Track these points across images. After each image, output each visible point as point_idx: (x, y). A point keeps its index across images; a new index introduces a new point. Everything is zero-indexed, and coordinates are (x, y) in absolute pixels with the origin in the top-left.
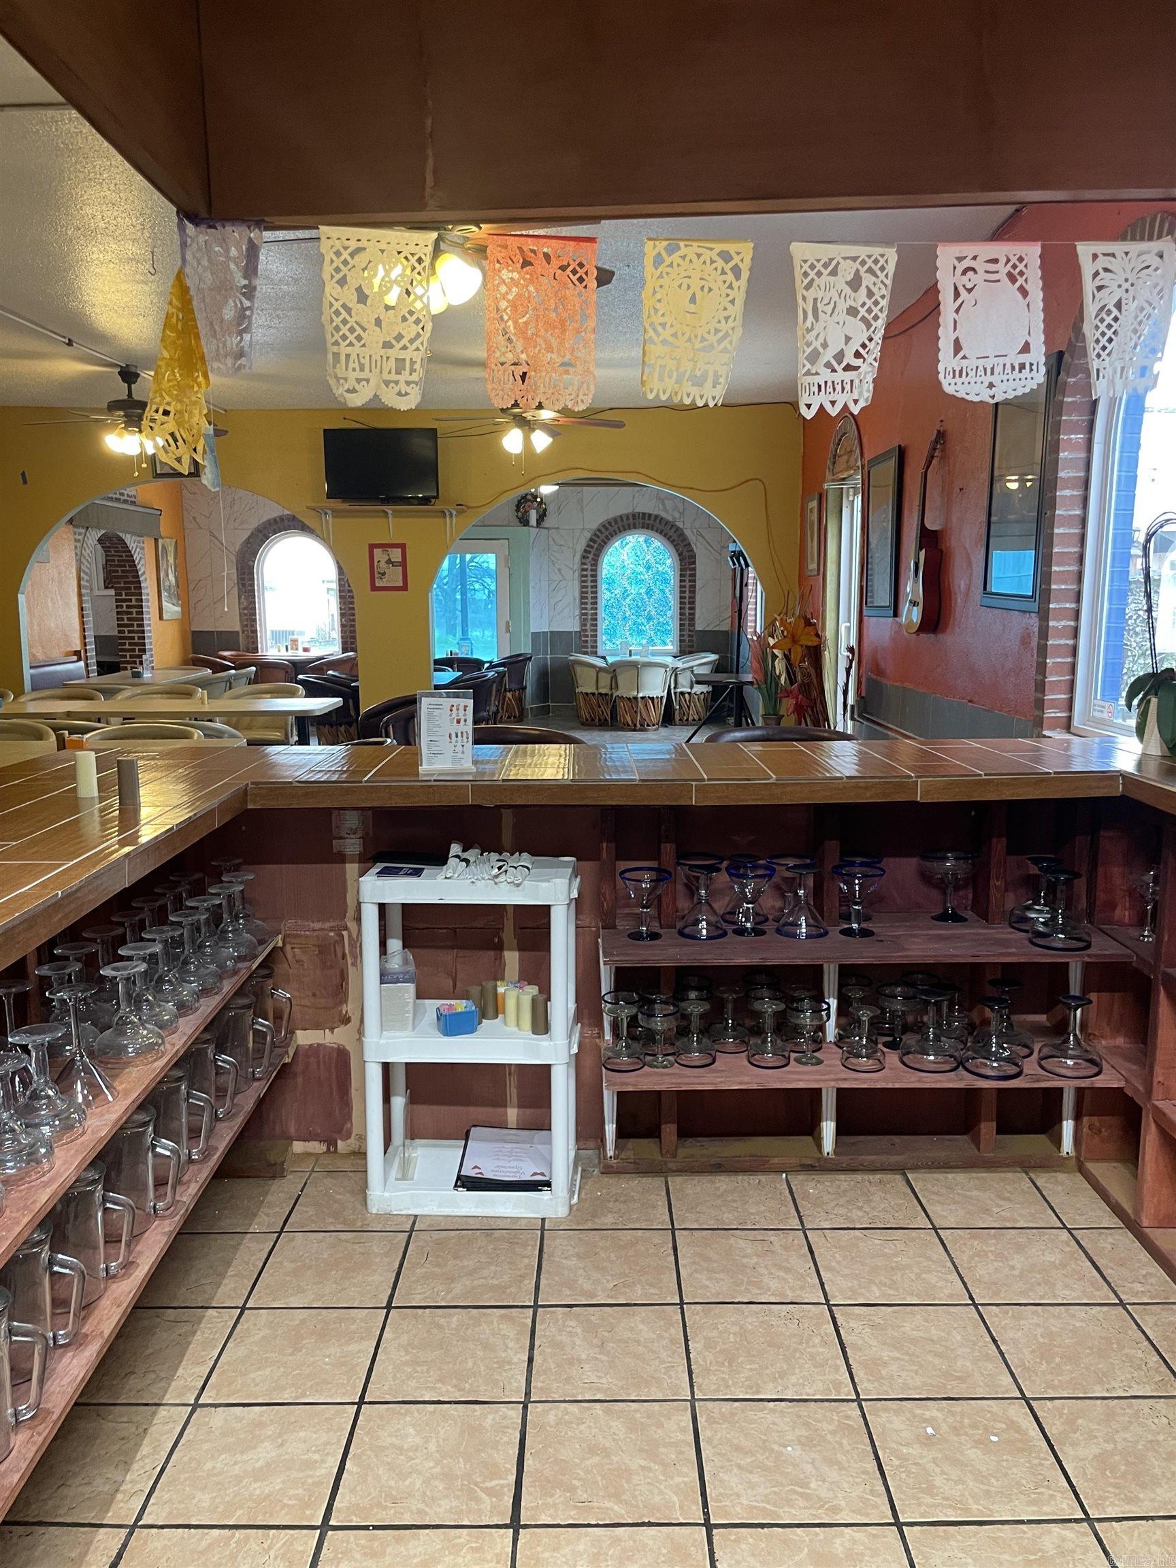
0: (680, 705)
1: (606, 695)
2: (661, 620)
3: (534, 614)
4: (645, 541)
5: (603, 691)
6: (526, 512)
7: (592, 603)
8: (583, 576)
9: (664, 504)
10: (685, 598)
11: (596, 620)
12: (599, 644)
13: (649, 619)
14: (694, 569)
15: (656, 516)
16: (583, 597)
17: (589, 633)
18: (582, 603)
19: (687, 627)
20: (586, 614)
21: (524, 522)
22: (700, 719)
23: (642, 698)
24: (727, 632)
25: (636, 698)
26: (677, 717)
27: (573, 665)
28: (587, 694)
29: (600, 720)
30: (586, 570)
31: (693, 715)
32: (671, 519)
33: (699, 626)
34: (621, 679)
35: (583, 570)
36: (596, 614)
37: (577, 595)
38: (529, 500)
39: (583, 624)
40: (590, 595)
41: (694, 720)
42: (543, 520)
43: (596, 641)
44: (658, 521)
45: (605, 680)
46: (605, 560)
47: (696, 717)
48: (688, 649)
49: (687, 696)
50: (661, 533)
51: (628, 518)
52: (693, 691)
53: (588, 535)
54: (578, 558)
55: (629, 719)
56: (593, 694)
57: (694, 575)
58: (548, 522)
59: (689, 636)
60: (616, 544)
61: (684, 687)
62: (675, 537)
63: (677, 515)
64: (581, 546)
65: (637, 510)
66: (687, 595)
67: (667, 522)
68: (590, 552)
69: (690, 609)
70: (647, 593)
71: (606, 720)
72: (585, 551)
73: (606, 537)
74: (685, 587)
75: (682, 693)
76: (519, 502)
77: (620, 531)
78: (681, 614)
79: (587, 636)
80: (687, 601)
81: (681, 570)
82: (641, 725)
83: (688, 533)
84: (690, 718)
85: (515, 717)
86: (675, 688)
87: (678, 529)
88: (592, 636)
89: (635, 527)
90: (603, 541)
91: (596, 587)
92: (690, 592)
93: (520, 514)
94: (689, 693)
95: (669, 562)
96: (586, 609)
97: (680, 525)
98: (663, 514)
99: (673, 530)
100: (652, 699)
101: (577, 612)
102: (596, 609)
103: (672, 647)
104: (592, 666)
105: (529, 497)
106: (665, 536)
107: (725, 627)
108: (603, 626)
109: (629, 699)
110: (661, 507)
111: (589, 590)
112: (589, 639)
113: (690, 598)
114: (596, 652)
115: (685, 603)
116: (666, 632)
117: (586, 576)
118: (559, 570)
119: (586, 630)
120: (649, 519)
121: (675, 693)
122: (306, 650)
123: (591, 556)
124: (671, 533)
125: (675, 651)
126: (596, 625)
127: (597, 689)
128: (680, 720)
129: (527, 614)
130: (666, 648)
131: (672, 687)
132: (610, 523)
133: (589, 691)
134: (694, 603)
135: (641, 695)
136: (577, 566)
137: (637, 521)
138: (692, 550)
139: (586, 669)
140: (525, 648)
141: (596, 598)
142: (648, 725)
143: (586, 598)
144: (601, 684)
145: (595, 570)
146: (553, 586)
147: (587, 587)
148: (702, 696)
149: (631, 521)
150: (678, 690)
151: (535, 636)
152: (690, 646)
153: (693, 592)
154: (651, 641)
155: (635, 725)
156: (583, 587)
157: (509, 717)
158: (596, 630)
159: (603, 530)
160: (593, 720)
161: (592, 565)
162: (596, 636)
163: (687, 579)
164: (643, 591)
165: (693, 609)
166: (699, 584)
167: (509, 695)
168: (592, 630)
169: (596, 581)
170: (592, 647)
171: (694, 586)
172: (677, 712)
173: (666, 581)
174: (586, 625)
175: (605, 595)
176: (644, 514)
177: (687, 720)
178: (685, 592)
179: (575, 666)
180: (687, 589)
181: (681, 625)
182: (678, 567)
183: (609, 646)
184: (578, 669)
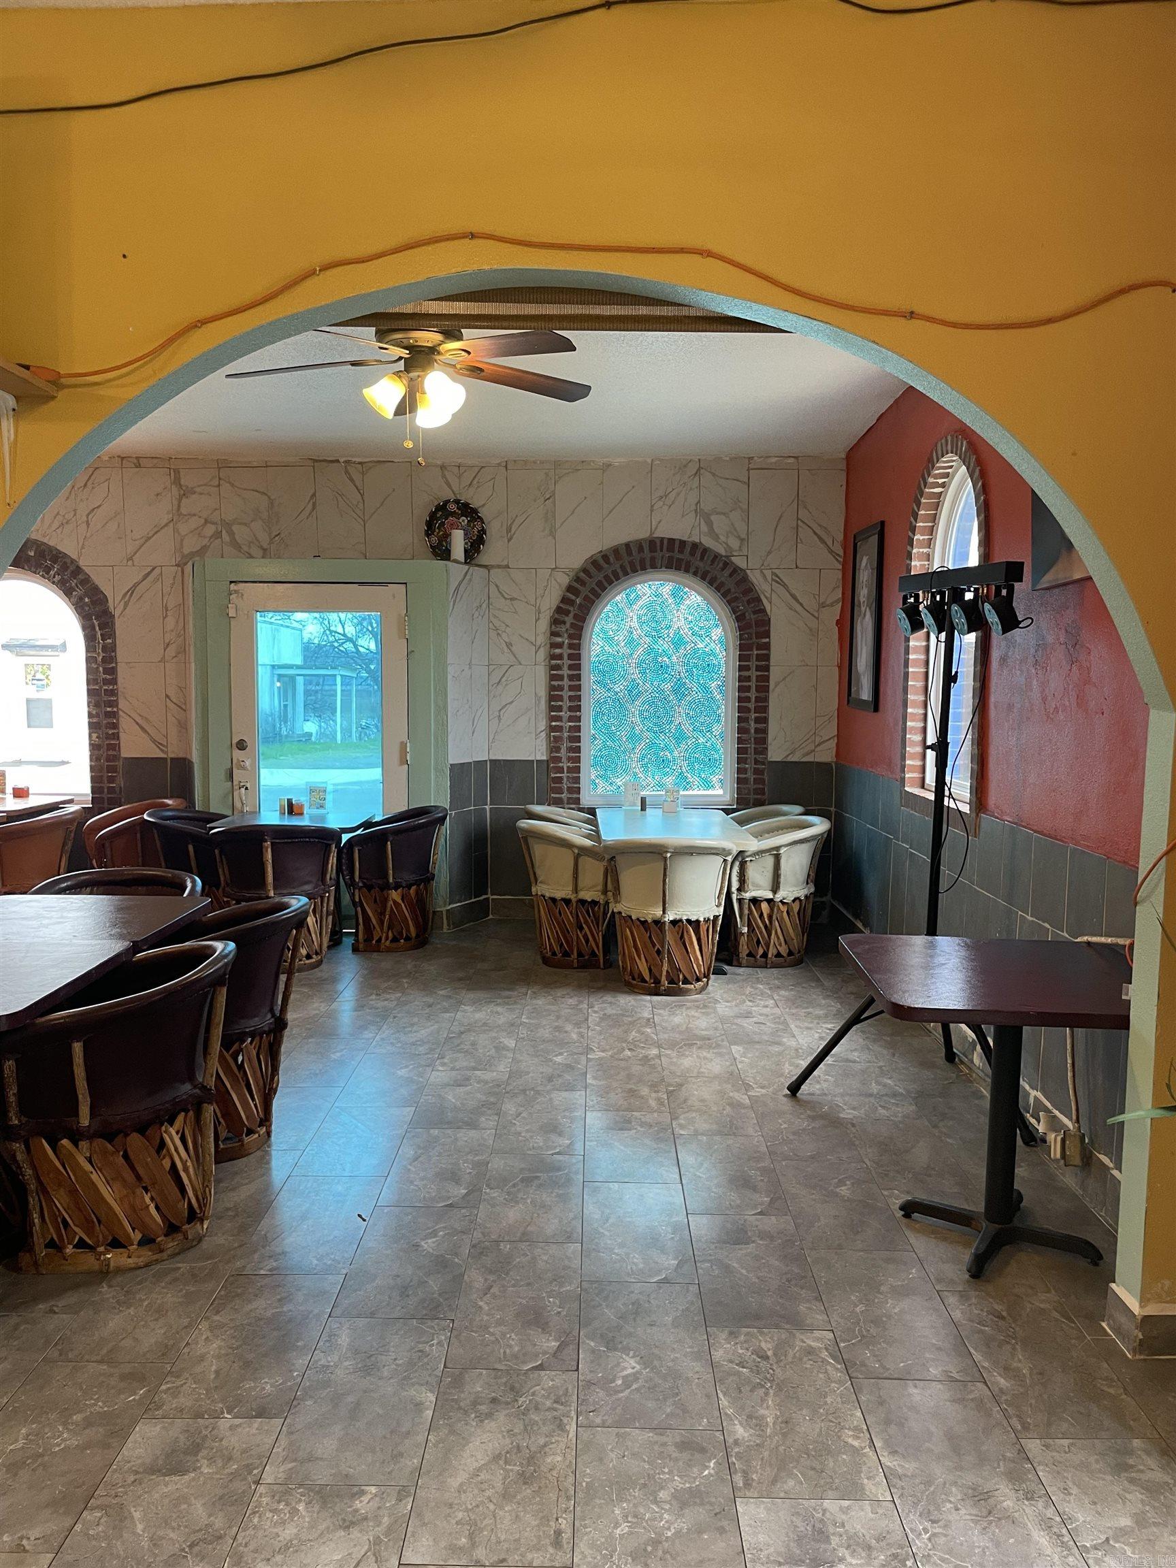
0: (749, 925)
1: (594, 903)
2: (702, 740)
3: (457, 728)
4: (674, 595)
5: (588, 896)
6: (447, 536)
7: (571, 709)
8: (553, 657)
9: (710, 524)
10: (748, 700)
11: (578, 739)
12: (583, 784)
13: (680, 738)
14: (767, 646)
15: (695, 546)
16: (553, 697)
17: (565, 765)
18: (552, 708)
19: (751, 756)
20: (559, 729)
21: (442, 552)
22: (790, 953)
23: (674, 923)
24: (828, 765)
25: (658, 923)
26: (744, 950)
27: (525, 839)
28: (554, 900)
29: (580, 954)
30: (560, 646)
31: (777, 944)
32: (723, 552)
33: (776, 753)
34: (627, 878)
35: (554, 645)
36: (578, 729)
37: (543, 692)
38: (453, 514)
39: (554, 747)
40: (566, 694)
41: (779, 955)
42: (478, 551)
43: (577, 780)
44: (698, 555)
45: (592, 873)
46: (596, 629)
47: (783, 950)
48: (752, 797)
49: (764, 906)
50: (703, 578)
51: (641, 549)
52: (778, 897)
53: (565, 580)
54: (544, 624)
55: (643, 967)
56: (567, 902)
57: (767, 658)
58: (489, 555)
59: (756, 771)
60: (618, 598)
61: (758, 887)
62: (730, 584)
63: (734, 543)
64: (551, 601)
65: (658, 534)
66: (753, 694)
67: (716, 556)
68: (567, 613)
69: (757, 720)
70: (675, 691)
71: (593, 954)
72: (559, 610)
73: (599, 584)
74: (748, 679)
75: (755, 901)
76: (433, 516)
77: (626, 574)
78: (740, 730)
79: (561, 770)
80: (752, 705)
81: (742, 647)
82: (671, 982)
83: (755, 577)
84: (772, 952)
85: (408, 939)
86: (739, 890)
87: (736, 570)
88: (570, 770)
89: (654, 566)
90: (593, 591)
91: (579, 677)
92: (758, 689)
93: (434, 539)
94: (769, 901)
95: (717, 633)
96: (559, 719)
97: (739, 562)
98: (708, 542)
99: (727, 572)
100: (696, 924)
101: (543, 725)
102: (579, 719)
103: (720, 792)
104: (565, 844)
105: (452, 507)
106: (711, 583)
107: (826, 754)
108: (589, 751)
109: (644, 923)
110: (704, 528)
111: (566, 683)
112: (564, 775)
113: (758, 699)
114: (577, 801)
115: (748, 710)
116: (711, 763)
117: (560, 657)
118: (509, 645)
119: (559, 759)
120: (681, 551)
121: (740, 901)
122: (20, 793)
123: (569, 620)
124: (724, 576)
125: (727, 798)
126: (578, 750)
127: (576, 890)
128: (750, 955)
129: (443, 726)
130: (710, 792)
131: (734, 889)
132: (605, 557)
133: (559, 895)
134: (765, 709)
135: (670, 916)
136: (542, 639)
137: (658, 554)
138: (764, 611)
139: (554, 850)
140: (438, 795)
141: (579, 698)
142: (686, 981)
143: (560, 698)
144: (584, 881)
145: (578, 647)
146: (495, 678)
147: (561, 678)
148: (796, 907)
149: (647, 554)
150: (747, 896)
151: (459, 772)
152: (756, 791)
153: (763, 689)
154: (682, 779)
155: (657, 982)
156: (553, 678)
157: (395, 940)
158: (578, 760)
159: (592, 570)
160: (566, 954)
161: (570, 637)
162: (578, 770)
163: (753, 663)
164: (667, 686)
165: (765, 720)
166: (775, 674)
167: (395, 895)
168: (569, 759)
169: (578, 667)
170: (570, 790)
171: (767, 679)
172: (743, 940)
173: (709, 668)
174: (558, 749)
175: (593, 692)
176: (671, 541)
177: (765, 955)
178: (748, 689)
179: (530, 840)
180: (753, 684)
181: (740, 751)
182: (733, 643)
183: (602, 787)
184: (538, 850)
